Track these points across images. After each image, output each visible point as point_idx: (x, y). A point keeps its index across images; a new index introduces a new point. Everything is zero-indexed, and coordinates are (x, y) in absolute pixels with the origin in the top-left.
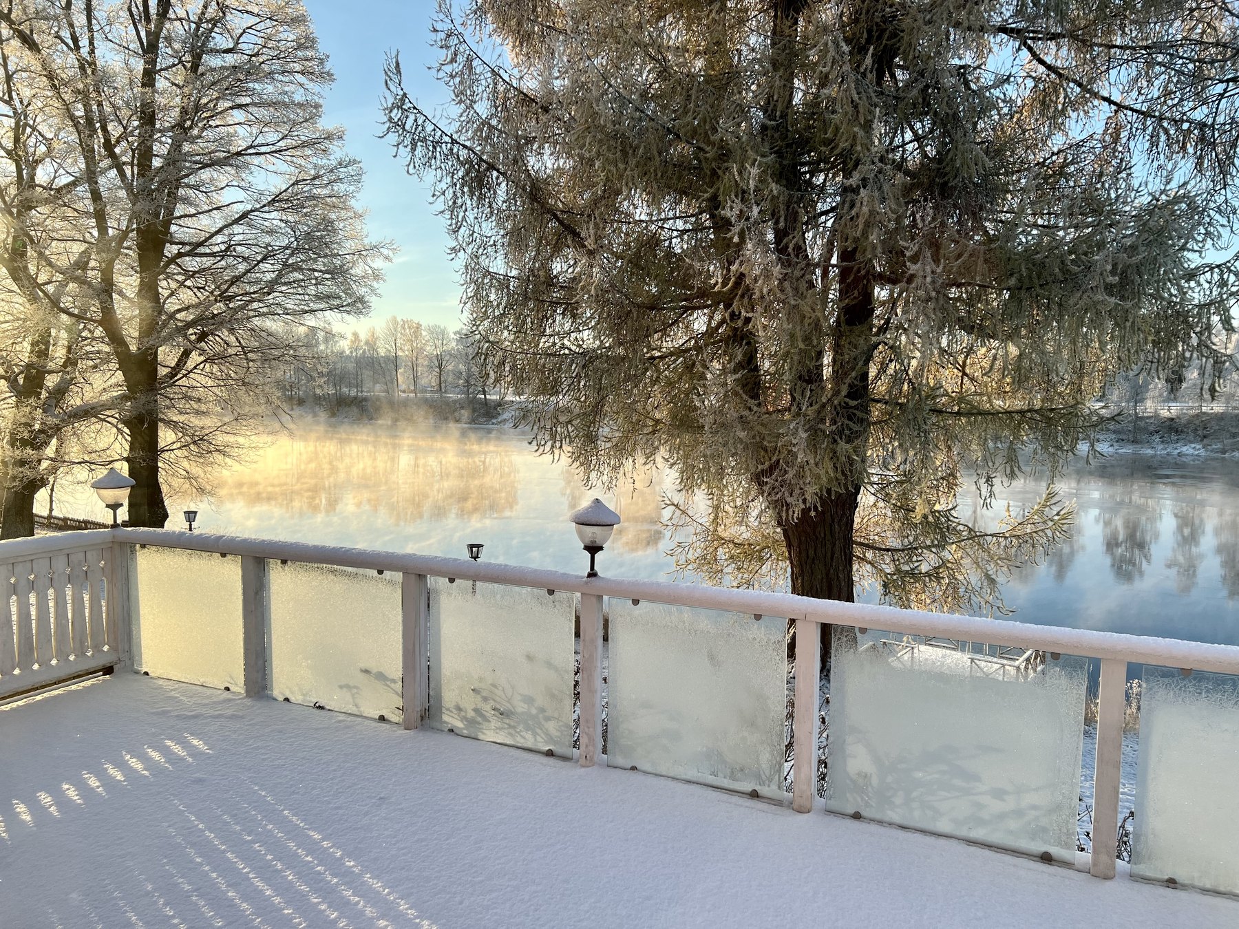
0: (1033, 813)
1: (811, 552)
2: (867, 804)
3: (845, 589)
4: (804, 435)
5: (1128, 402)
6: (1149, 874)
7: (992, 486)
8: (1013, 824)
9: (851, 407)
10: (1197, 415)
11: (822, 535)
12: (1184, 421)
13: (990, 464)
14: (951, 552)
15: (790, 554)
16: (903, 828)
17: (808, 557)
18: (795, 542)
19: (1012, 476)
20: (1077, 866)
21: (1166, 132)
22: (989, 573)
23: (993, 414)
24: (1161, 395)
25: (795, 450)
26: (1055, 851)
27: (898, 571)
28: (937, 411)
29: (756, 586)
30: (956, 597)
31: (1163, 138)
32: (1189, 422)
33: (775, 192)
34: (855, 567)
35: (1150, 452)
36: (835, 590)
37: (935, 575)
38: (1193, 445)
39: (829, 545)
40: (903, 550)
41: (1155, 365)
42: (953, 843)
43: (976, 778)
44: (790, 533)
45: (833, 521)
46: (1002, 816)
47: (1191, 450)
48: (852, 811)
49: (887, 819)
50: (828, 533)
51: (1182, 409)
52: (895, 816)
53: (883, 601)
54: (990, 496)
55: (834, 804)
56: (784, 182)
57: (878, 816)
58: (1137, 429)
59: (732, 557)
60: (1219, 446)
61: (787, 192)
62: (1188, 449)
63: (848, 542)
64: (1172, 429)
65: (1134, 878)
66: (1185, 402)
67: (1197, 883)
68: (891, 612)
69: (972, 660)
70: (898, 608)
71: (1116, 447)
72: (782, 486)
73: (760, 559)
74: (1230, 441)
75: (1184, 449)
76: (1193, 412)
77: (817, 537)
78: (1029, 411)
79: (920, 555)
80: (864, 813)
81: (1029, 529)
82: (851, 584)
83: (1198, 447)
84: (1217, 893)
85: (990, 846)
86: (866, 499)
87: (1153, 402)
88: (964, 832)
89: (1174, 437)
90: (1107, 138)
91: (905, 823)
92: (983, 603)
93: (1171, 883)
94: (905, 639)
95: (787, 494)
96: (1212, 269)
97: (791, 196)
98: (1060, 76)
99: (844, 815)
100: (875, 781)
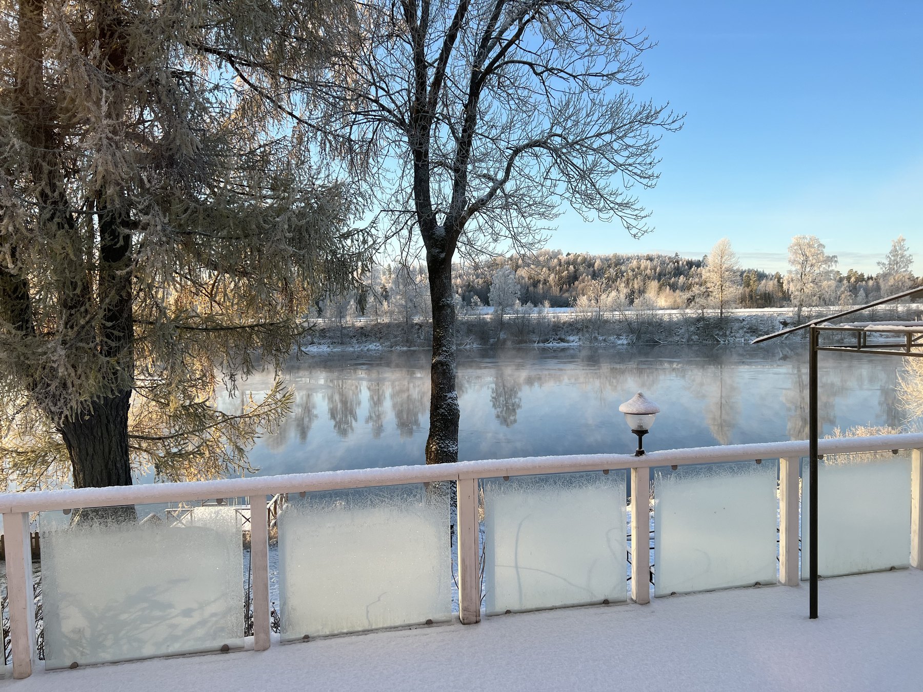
0: (214, 619)
1: (91, 451)
2: (82, 654)
3: (123, 476)
4: (63, 352)
5: (336, 317)
6: (293, 637)
7: (234, 381)
8: (200, 632)
9: (109, 328)
10: (376, 325)
11: (100, 434)
12: (369, 329)
13: (232, 366)
14: (211, 433)
15: (71, 454)
16: (115, 663)
17: (87, 454)
18: (74, 443)
19: (248, 372)
20: (246, 647)
21: (330, 142)
22: (238, 444)
23: (231, 329)
24: (354, 313)
25: (55, 365)
26: (230, 642)
27: (168, 453)
28: (190, 328)
29: (43, 487)
30: (216, 465)
31: (328, 145)
32: (372, 329)
33: (17, 146)
34: (132, 456)
35: (351, 349)
36: (114, 478)
37: (198, 452)
38: (375, 344)
39: (106, 441)
40: (172, 437)
41: (328, 293)
42: (155, 661)
43: (170, 606)
44: (70, 437)
45: (109, 421)
46: (192, 628)
47: (374, 347)
48: (68, 663)
49: (100, 660)
50: (105, 432)
51: (367, 322)
52: (107, 656)
53: (157, 479)
54: (234, 389)
55: (52, 662)
56: (29, 139)
57: (93, 660)
58: (343, 335)
59: (15, 465)
60: (389, 343)
61: (30, 147)
62: (372, 346)
63: (123, 435)
64: (363, 334)
65: (283, 643)
66: (368, 317)
67: (321, 633)
68: (166, 487)
69: (237, 511)
70: (170, 483)
71: (331, 348)
72: (46, 398)
73: (44, 462)
74: (394, 340)
75: (370, 346)
76: (373, 323)
77: (95, 437)
78: (256, 325)
79: (186, 438)
80: (81, 661)
81: (266, 408)
82: (127, 469)
83: (378, 345)
84: (333, 636)
85: (183, 655)
86: (136, 401)
87: (351, 317)
88: (164, 650)
89: (364, 339)
90: (295, 140)
91: (116, 658)
92: (237, 467)
93: (307, 638)
94: (180, 505)
95: (50, 404)
96: (358, 232)
97: (35, 152)
98: (261, 93)
99: (63, 669)
100: (88, 634)
